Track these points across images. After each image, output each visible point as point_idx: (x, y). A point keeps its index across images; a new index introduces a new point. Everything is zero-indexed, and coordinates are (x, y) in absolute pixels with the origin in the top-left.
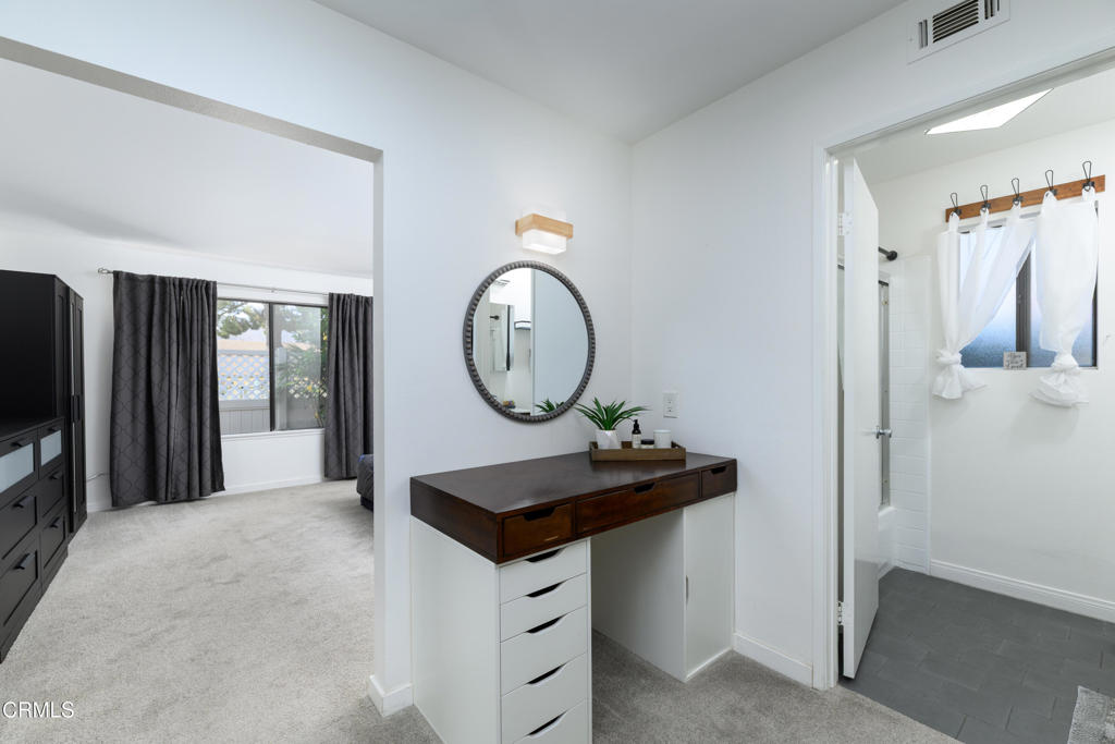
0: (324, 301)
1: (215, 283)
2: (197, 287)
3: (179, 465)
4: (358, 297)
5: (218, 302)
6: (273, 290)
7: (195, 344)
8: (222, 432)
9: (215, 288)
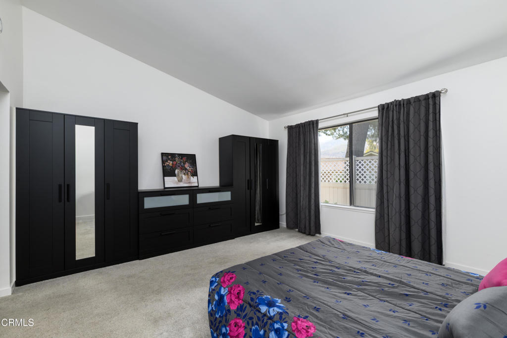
1: (317, 120)
5: (319, 131)
9: (317, 124)
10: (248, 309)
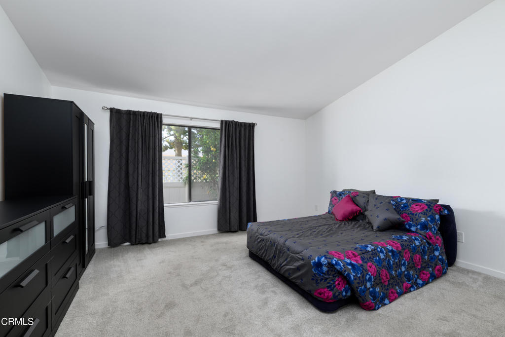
0: (218, 126)
1: (161, 114)
2: (152, 117)
3: (142, 223)
4: (236, 122)
5: (163, 126)
6: (191, 118)
7: (151, 151)
8: (164, 203)
9: (161, 118)
10: (365, 255)
